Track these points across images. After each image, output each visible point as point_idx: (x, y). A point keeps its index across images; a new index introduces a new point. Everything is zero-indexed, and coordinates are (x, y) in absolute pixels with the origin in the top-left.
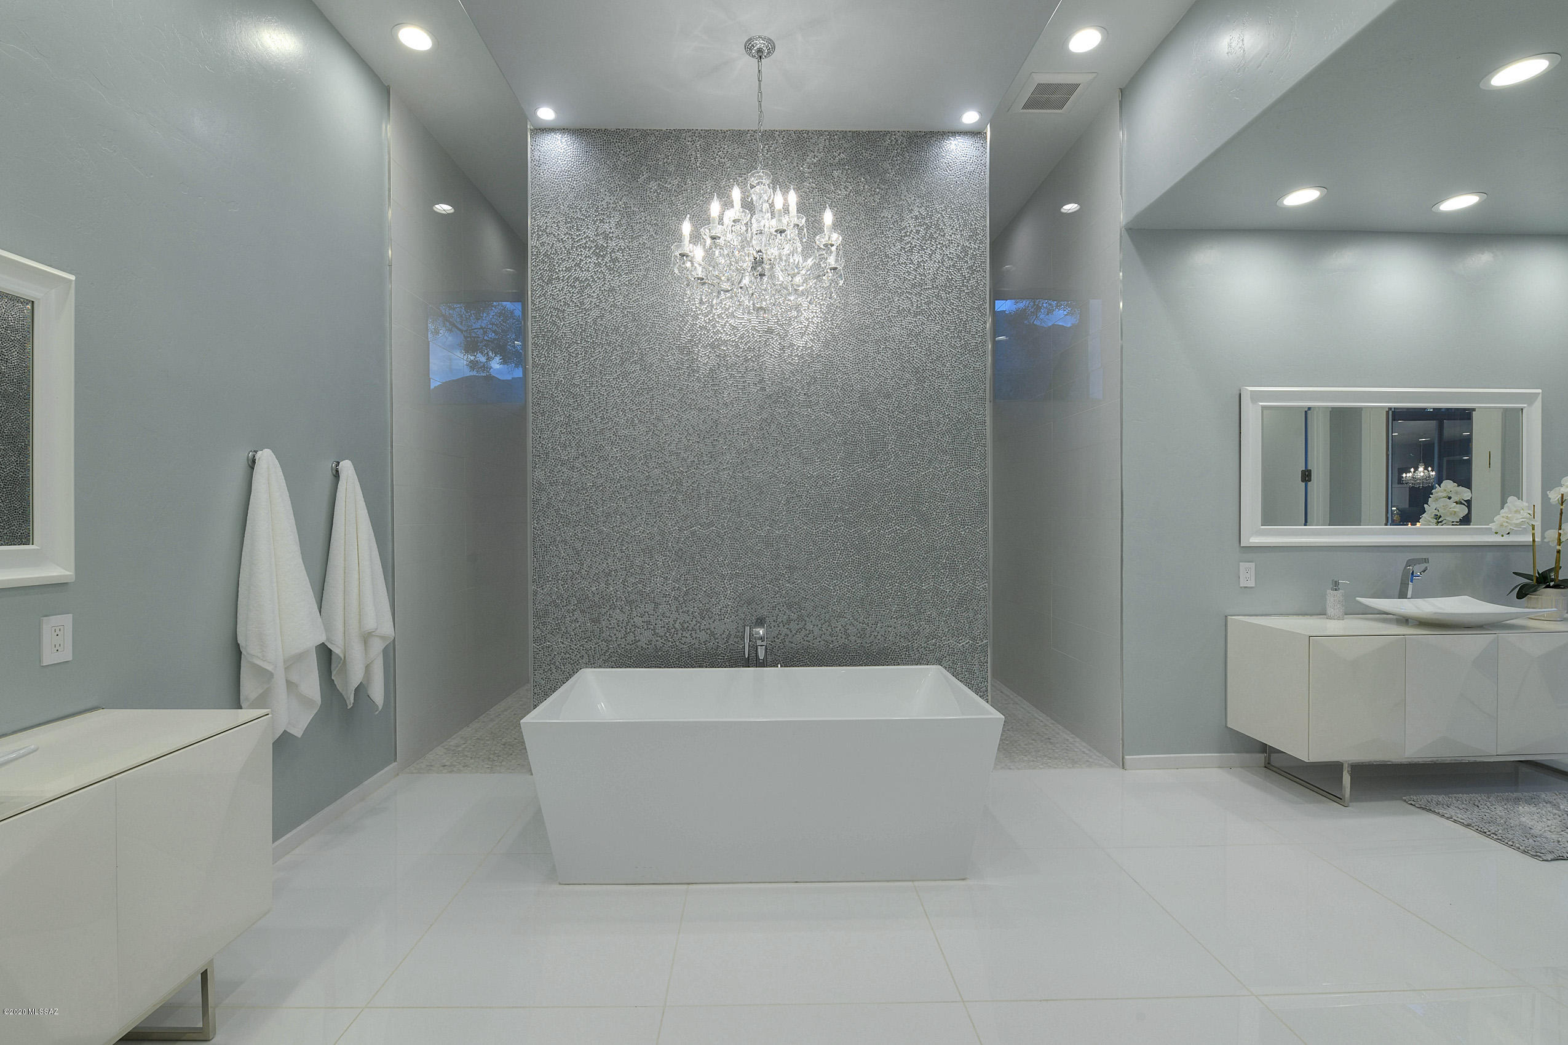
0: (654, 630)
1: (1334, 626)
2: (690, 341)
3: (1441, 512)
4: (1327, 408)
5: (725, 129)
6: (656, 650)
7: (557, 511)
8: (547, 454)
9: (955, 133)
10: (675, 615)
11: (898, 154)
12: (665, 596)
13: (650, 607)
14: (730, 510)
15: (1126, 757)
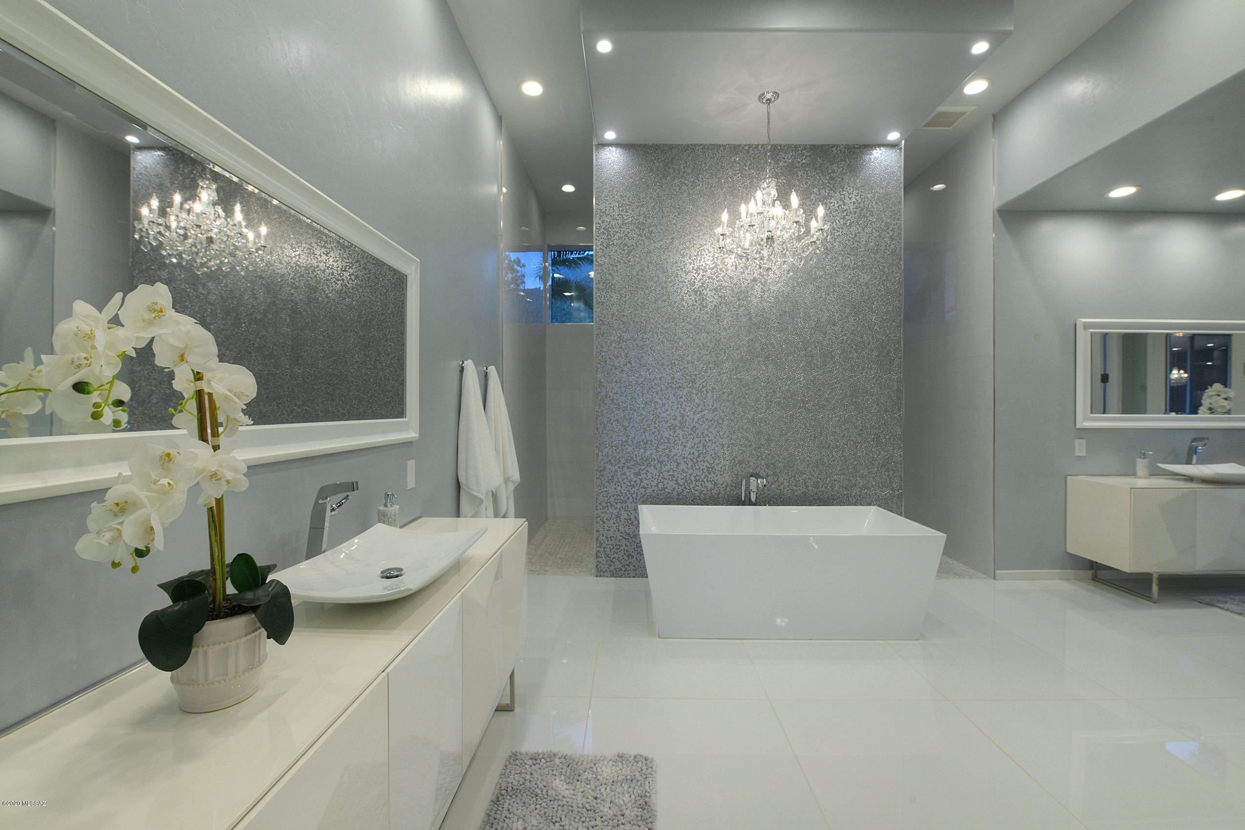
0: (676, 480)
1: (1141, 483)
2: (701, 287)
3: (1214, 405)
4: (1120, 334)
5: (724, 144)
6: (678, 494)
7: (612, 400)
8: (605, 362)
9: (879, 146)
10: (690, 472)
11: (841, 160)
12: (684, 458)
13: (674, 465)
14: (728, 401)
15: (997, 572)
